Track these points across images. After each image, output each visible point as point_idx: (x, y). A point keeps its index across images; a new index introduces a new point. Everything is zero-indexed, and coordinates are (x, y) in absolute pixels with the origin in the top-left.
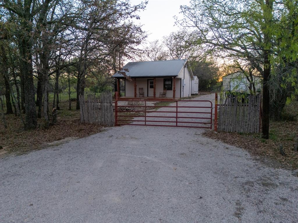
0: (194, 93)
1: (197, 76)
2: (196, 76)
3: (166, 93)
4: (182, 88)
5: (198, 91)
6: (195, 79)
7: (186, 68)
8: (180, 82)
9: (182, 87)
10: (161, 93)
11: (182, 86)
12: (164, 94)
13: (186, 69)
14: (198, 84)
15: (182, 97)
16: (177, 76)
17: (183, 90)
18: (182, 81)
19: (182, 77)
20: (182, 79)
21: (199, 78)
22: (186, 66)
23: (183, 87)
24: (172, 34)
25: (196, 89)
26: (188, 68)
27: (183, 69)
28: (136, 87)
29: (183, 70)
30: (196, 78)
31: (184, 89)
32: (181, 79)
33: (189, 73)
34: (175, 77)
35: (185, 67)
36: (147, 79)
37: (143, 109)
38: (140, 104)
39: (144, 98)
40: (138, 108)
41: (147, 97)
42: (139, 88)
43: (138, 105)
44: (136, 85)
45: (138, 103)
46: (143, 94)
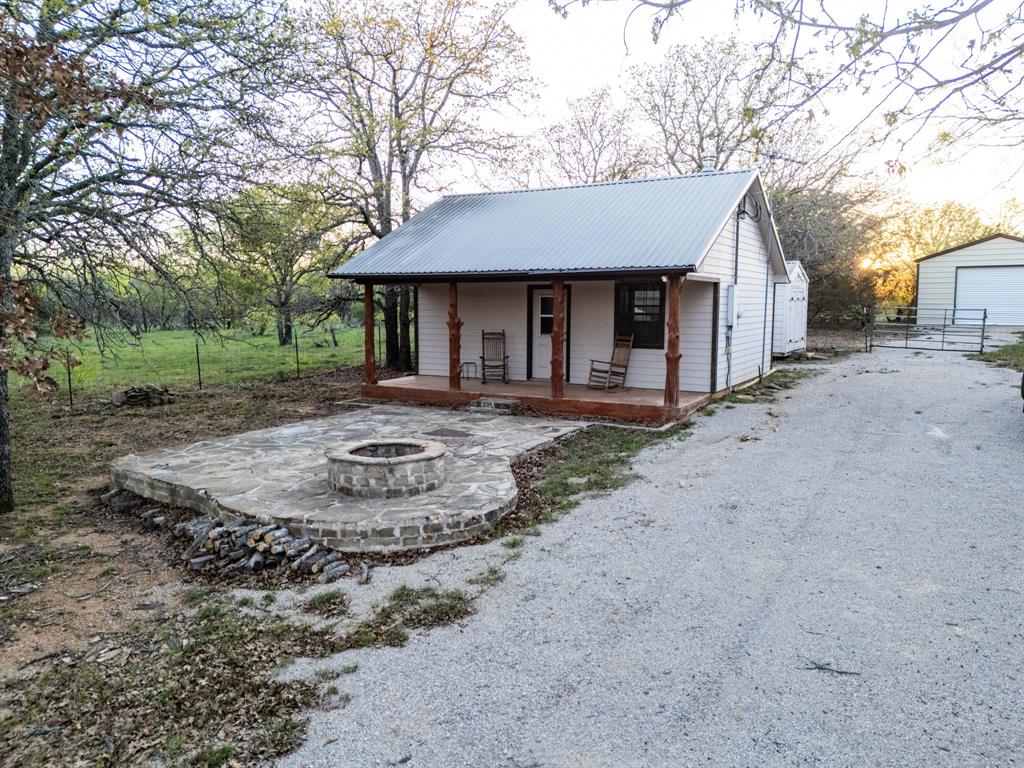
0: (787, 349)
1: (802, 261)
2: (798, 263)
3: (626, 367)
4: (721, 338)
5: (804, 335)
6: (792, 276)
7: (747, 219)
8: (710, 302)
9: (722, 330)
10: (597, 366)
11: (721, 323)
12: (619, 369)
13: (747, 225)
14: (805, 303)
15: (721, 386)
16: (691, 269)
17: (728, 344)
18: (722, 293)
19: (722, 271)
20: (723, 286)
21: (809, 267)
22: (748, 208)
23: (730, 328)
24: (673, 51)
25: (794, 331)
26: (757, 218)
27: (731, 227)
28: (459, 329)
29: (729, 234)
30: (795, 269)
31: (733, 342)
32: (716, 285)
33: (766, 249)
34: (677, 273)
35: (741, 212)
36: (524, 285)
37: (406, 548)
38: (404, 488)
39: (500, 397)
40: (362, 541)
41: (525, 379)
42: (483, 334)
43: (388, 491)
44: (457, 321)
45: (387, 481)
46: (504, 367)
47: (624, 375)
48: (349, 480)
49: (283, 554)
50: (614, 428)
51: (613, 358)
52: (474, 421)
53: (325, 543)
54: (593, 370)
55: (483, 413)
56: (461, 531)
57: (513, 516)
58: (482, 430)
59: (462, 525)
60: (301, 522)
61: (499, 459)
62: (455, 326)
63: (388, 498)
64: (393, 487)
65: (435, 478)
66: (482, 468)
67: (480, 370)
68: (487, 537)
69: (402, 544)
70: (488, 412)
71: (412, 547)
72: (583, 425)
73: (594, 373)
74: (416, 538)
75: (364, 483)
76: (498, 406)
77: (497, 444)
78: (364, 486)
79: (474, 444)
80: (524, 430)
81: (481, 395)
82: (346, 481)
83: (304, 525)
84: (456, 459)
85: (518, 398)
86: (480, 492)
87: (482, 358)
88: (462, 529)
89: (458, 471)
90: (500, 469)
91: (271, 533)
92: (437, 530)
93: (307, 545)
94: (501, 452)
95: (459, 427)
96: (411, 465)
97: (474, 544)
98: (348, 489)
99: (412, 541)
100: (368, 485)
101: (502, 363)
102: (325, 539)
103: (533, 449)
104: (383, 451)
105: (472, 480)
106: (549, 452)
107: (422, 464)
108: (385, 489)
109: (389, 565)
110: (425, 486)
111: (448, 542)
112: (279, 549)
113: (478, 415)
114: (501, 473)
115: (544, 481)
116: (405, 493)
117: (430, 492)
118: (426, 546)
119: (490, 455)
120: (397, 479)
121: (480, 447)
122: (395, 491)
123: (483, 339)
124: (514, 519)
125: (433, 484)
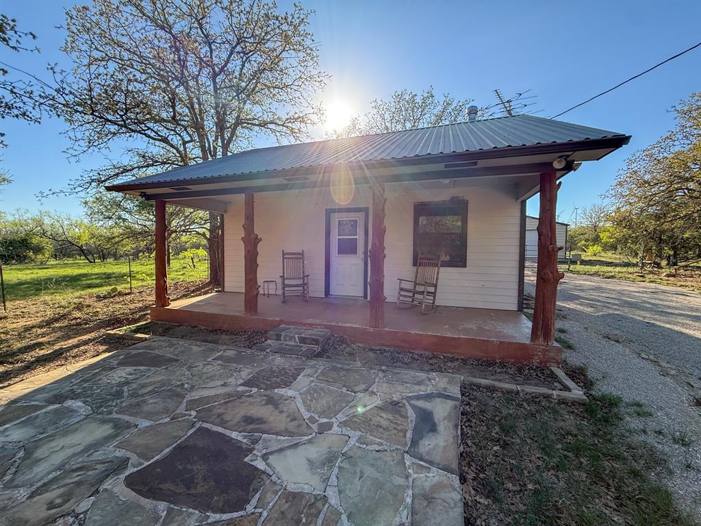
3: (435, 286)
8: (517, 220)
10: (403, 285)
12: (426, 288)
28: (255, 246)
32: (523, 204)
39: (304, 325)
41: (324, 296)
42: (284, 254)
44: (253, 236)
46: (304, 285)
47: (434, 294)
51: (416, 277)
54: (402, 289)
62: (251, 243)
67: (280, 286)
70: (291, 352)
73: (402, 293)
81: (281, 322)
87: (282, 277)
101: (301, 282)
123: (284, 258)
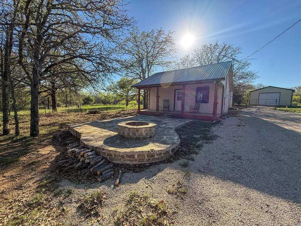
0: (230, 107)
4: (224, 101)
5: (232, 104)
8: (222, 91)
9: (224, 99)
11: (224, 97)
12: (197, 108)
18: (224, 90)
20: (225, 88)
32: (223, 87)
37: (139, 163)
38: (141, 137)
39: (168, 114)
40: (122, 159)
41: (173, 110)
43: (136, 138)
45: (135, 134)
47: (199, 109)
48: (124, 133)
49: (89, 163)
50: (200, 121)
51: (195, 105)
52: (162, 119)
53: (108, 158)
54: (191, 108)
55: (164, 117)
56: (162, 157)
57: (180, 149)
58: (165, 121)
59: (163, 154)
60: (101, 149)
61: (171, 128)
62: (158, 97)
63: (136, 140)
64: (138, 136)
65: (152, 134)
66: (166, 131)
68: (172, 160)
69: (138, 161)
70: (165, 117)
71: (142, 163)
72: (192, 120)
74: (144, 159)
75: (128, 134)
76: (168, 115)
77: (169, 124)
78: (128, 135)
79: (163, 124)
80: (176, 121)
81: (164, 113)
82: (123, 133)
83: (101, 150)
84: (158, 128)
85: (172, 114)
86: (167, 139)
87: (164, 105)
88: (162, 156)
89: (159, 132)
90: (172, 132)
91: (87, 154)
92: (152, 156)
93: (100, 160)
94: (171, 126)
95: (158, 120)
96: (144, 129)
97: (167, 163)
98: (123, 136)
99: (142, 161)
100: (129, 135)
101: (168, 107)
102: (108, 157)
103: (180, 126)
104: (137, 124)
105: (164, 135)
106: (184, 127)
107: (148, 129)
108: (135, 137)
109: (131, 172)
110: (149, 136)
111: (157, 161)
112: (88, 161)
113: (163, 117)
114: (173, 133)
115: (185, 136)
116: (142, 138)
117: (150, 139)
118: (148, 162)
119: (168, 127)
120: (139, 134)
121: (165, 125)
122: (138, 138)
123: (164, 101)
124: (181, 151)
125: (152, 136)
